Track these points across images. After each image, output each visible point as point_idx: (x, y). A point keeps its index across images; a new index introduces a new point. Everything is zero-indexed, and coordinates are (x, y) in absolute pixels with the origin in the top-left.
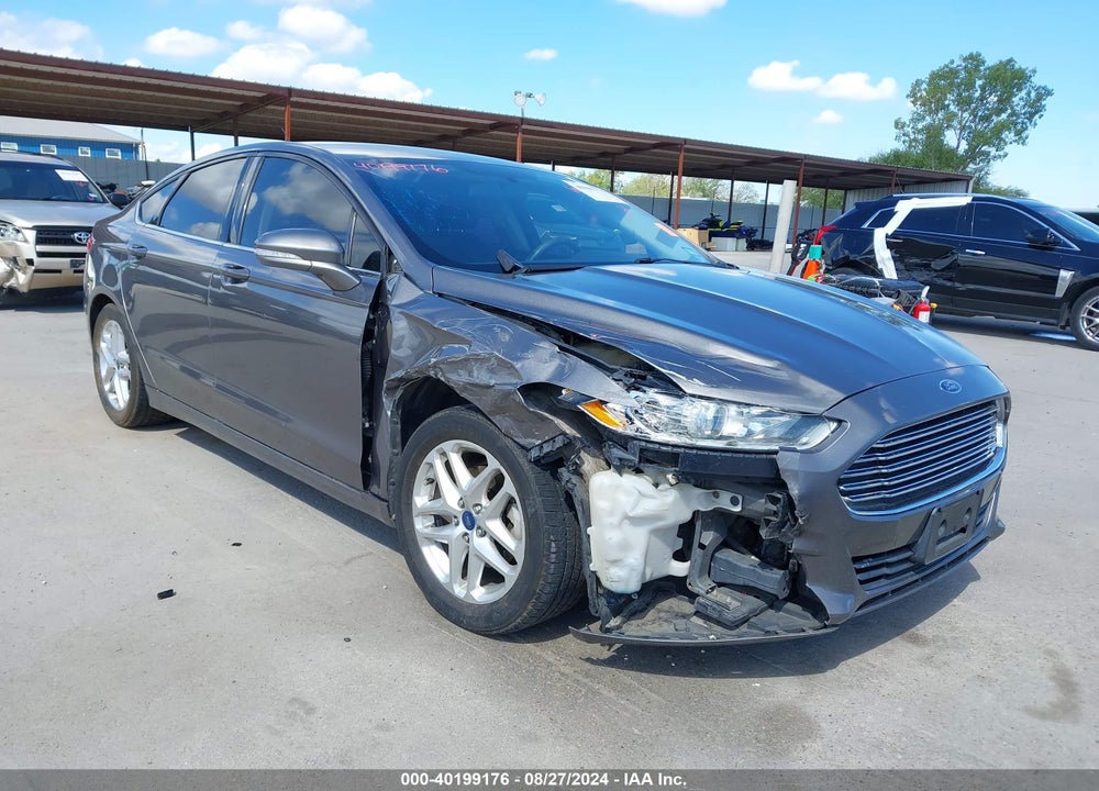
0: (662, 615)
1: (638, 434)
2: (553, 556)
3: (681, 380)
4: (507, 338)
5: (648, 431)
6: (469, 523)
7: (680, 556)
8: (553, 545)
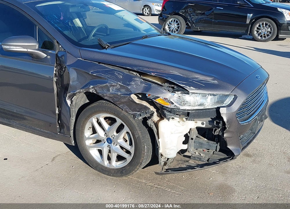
0: (180, 162)
1: (175, 107)
2: (146, 150)
3: (187, 88)
4: (121, 77)
5: (179, 106)
6: (109, 142)
7: (184, 143)
8: (146, 146)
